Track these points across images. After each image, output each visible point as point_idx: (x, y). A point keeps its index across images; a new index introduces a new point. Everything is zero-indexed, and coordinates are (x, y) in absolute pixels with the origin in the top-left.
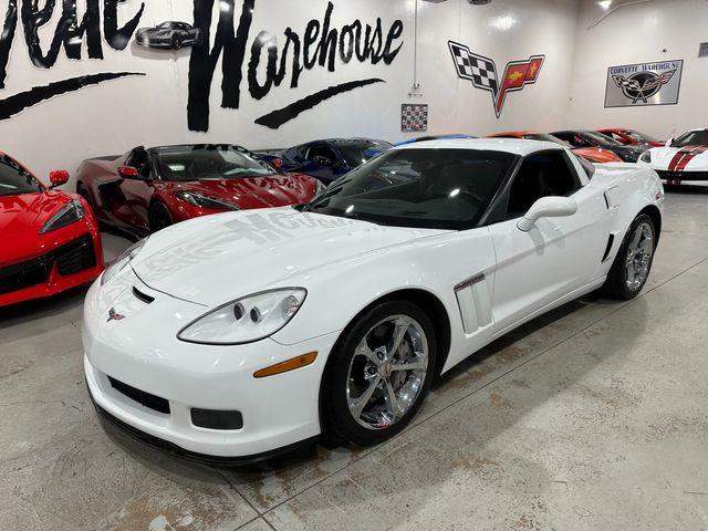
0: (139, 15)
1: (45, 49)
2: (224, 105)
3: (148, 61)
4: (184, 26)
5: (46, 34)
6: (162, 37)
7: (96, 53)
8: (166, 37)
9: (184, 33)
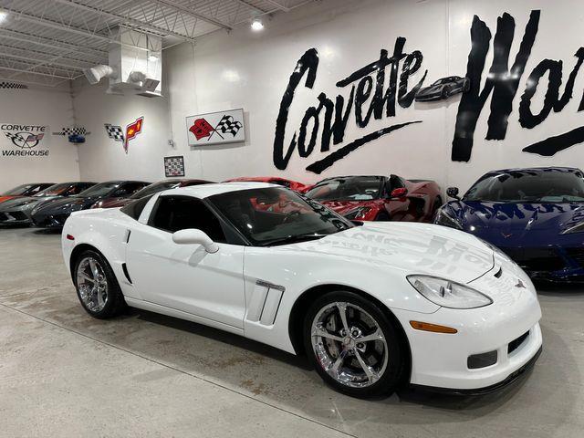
0: (423, 79)
1: (364, 116)
2: (489, 137)
3: (426, 112)
4: (453, 79)
5: (365, 107)
6: (435, 92)
7: (391, 113)
8: (438, 91)
9: (452, 84)
